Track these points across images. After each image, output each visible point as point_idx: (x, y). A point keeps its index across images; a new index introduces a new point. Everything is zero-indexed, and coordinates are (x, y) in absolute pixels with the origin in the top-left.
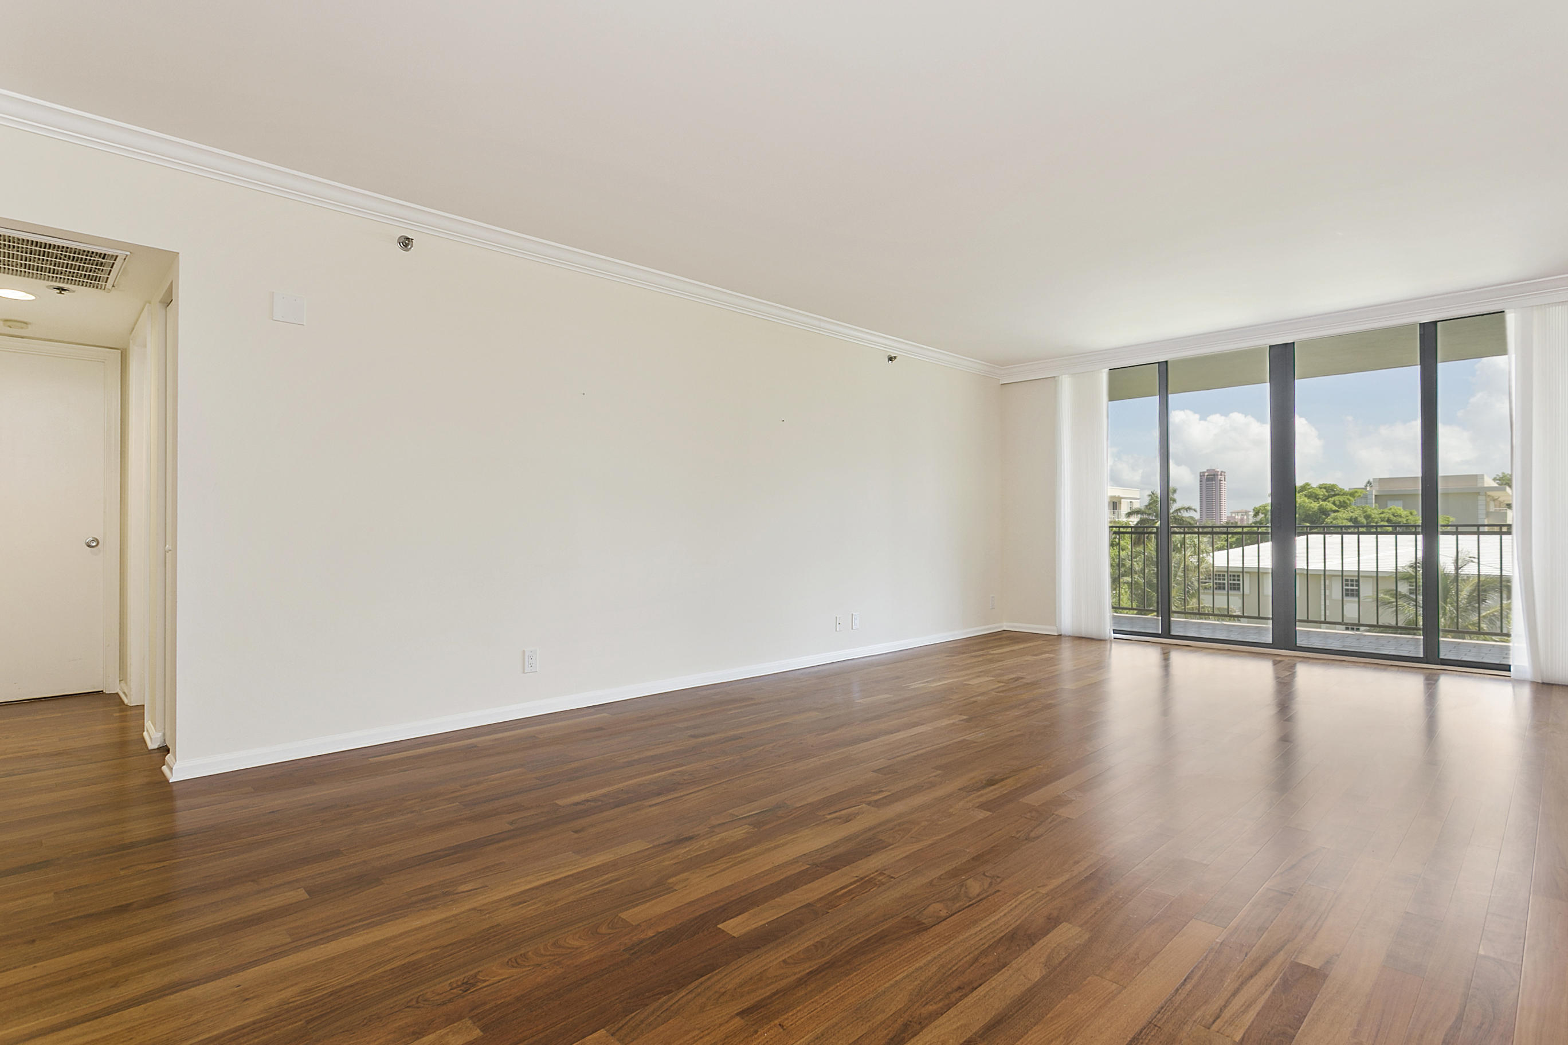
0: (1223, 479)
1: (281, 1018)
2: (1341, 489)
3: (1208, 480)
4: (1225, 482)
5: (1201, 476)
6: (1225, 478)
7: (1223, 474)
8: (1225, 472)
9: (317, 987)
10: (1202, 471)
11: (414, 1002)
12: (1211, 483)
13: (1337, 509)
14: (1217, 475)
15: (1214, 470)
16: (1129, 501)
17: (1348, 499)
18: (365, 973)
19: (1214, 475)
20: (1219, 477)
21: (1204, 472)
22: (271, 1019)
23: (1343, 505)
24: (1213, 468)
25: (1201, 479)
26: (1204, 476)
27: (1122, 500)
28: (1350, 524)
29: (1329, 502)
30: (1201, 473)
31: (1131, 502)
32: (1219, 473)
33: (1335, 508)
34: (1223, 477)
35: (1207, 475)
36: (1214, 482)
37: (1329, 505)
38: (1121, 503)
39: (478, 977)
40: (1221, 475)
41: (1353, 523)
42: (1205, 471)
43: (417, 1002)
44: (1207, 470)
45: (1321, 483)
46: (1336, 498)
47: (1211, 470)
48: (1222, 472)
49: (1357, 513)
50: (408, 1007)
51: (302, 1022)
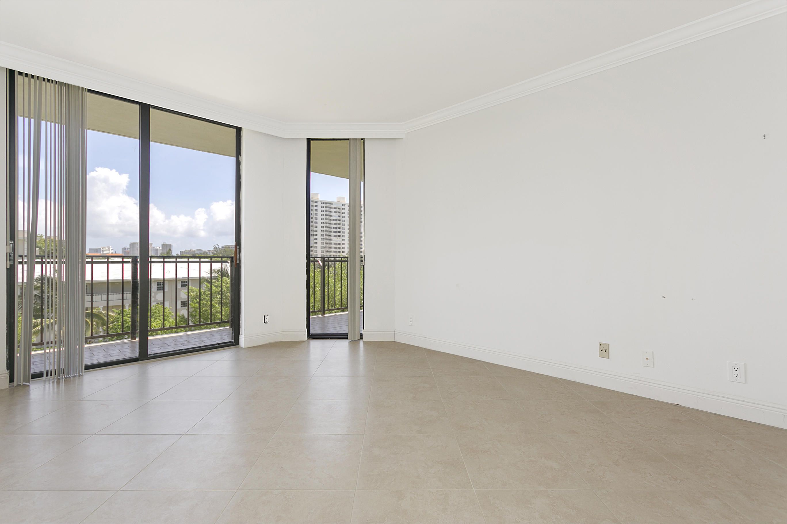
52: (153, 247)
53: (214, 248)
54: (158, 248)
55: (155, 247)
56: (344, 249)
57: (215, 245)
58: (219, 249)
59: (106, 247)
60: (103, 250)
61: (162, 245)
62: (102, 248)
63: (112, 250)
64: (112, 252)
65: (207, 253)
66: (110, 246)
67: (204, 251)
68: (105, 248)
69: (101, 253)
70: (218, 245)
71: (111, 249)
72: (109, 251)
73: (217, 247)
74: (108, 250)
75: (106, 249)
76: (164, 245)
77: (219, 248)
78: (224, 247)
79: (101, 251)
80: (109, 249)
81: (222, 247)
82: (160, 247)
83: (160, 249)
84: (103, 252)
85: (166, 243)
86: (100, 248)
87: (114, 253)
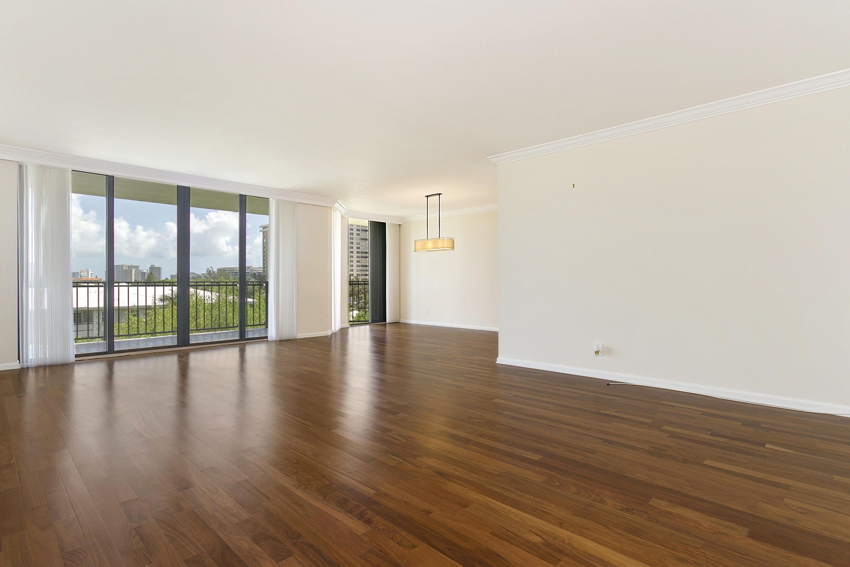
1: (707, 560)
9: (676, 558)
11: (654, 521)
18: (650, 545)
22: (712, 563)
39: (620, 508)
43: (653, 520)
50: (657, 521)
51: (701, 550)
52: (140, 270)
53: (207, 271)
54: (145, 271)
55: (142, 270)
56: (353, 271)
57: (208, 267)
58: (214, 272)
59: (85, 271)
60: (81, 275)
61: (150, 268)
62: (79, 272)
63: (91, 274)
64: (91, 277)
65: (200, 277)
66: (89, 270)
67: (198, 275)
68: (83, 272)
69: (78, 277)
70: (211, 267)
71: (90, 272)
72: (88, 275)
73: (210, 270)
74: (86, 274)
75: (85, 273)
76: (152, 268)
77: (213, 270)
78: (220, 270)
79: (79, 275)
80: (88, 273)
81: (218, 270)
82: (147, 271)
83: (147, 273)
84: (81, 276)
85: (154, 265)
86: (78, 271)
87: (94, 277)
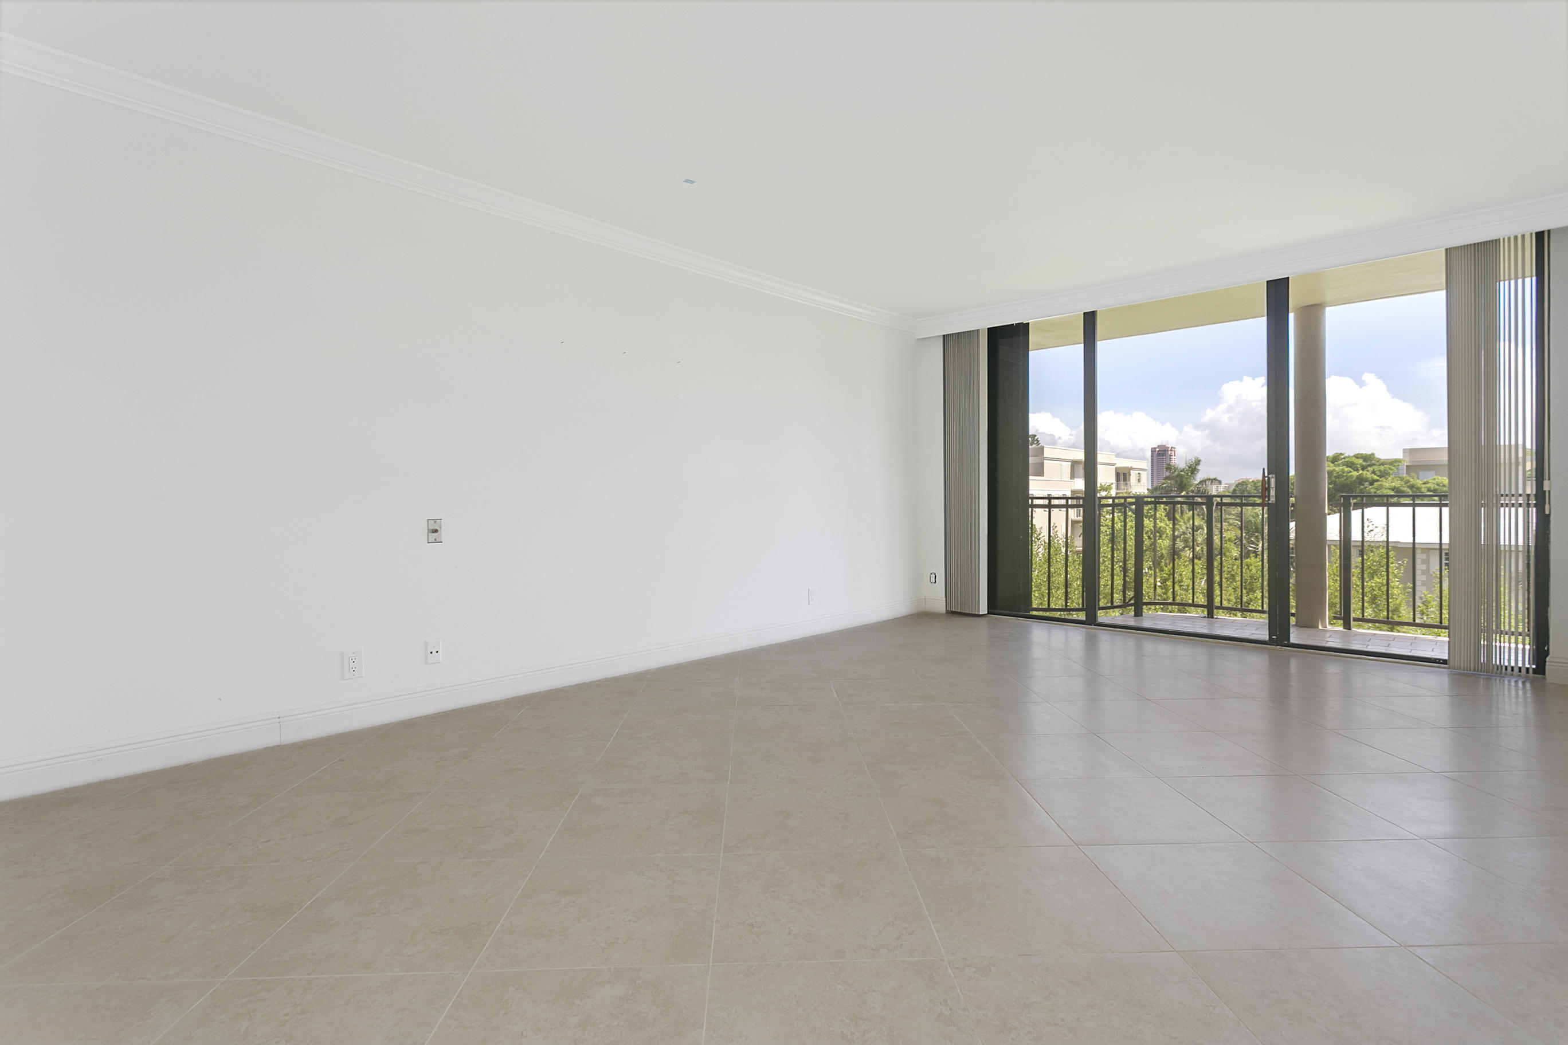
0: (1173, 454)
2: (1378, 458)
3: (1159, 455)
4: (1175, 457)
5: (1152, 451)
6: (1175, 454)
7: (1173, 449)
8: (1174, 448)
10: (1153, 447)
12: (1162, 457)
13: (1378, 478)
14: (1168, 451)
15: (1165, 446)
16: (1138, 472)
17: (1390, 469)
19: (1165, 451)
20: (1170, 452)
21: (1155, 448)
23: (1383, 475)
24: (1164, 444)
25: (1152, 454)
26: (1155, 451)
27: (1131, 471)
28: (1392, 493)
29: (1368, 471)
30: (1152, 448)
31: (1139, 473)
32: (1170, 449)
33: (1375, 477)
34: (1173, 452)
35: (1158, 451)
36: (1164, 457)
37: (1368, 474)
38: (1130, 475)
40: (1171, 451)
41: (1395, 492)
42: (1156, 446)
44: (1158, 446)
45: (1357, 453)
46: (1376, 468)
47: (1162, 445)
48: (1172, 448)
49: (1397, 484)
